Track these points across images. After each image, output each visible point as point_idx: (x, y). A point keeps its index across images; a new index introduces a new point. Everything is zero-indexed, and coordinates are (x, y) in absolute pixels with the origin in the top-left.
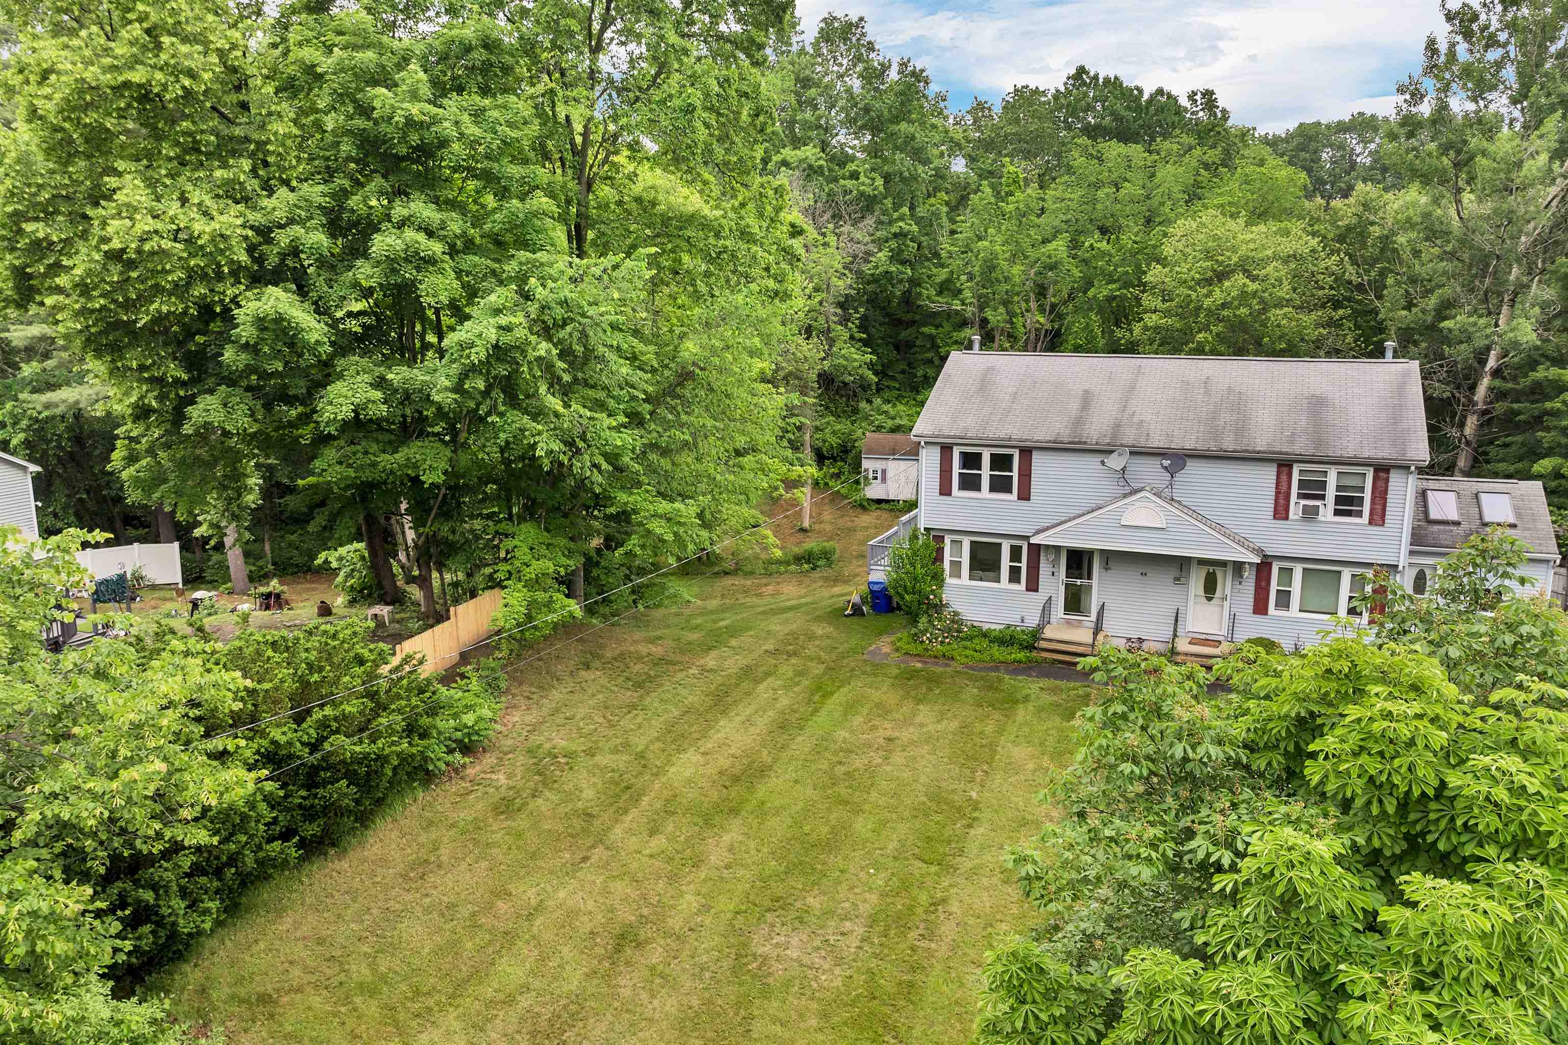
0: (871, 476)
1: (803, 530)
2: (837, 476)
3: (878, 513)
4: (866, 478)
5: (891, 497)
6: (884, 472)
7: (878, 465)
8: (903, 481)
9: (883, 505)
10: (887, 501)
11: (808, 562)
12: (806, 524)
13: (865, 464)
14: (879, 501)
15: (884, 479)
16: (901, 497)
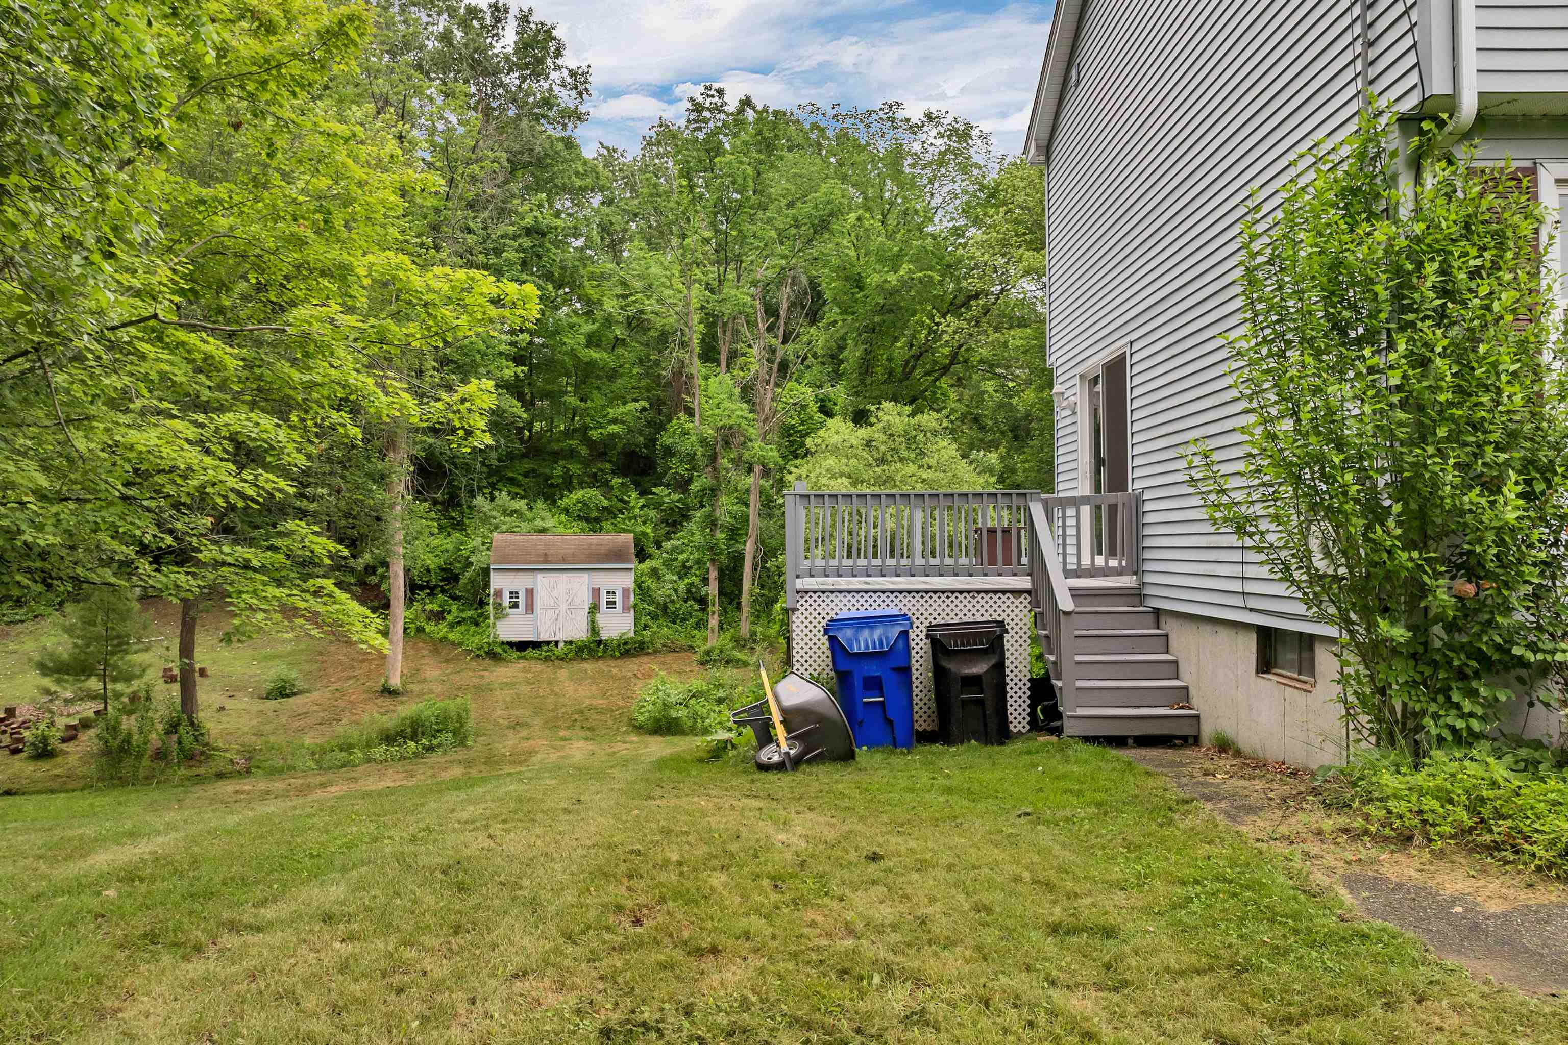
0: (506, 601)
1: (389, 692)
2: (439, 616)
3: (522, 664)
4: (498, 606)
5: (544, 637)
6: (530, 593)
7: (520, 583)
8: (564, 607)
9: (529, 652)
10: (536, 645)
11: (414, 737)
12: (396, 681)
13: (497, 581)
14: (522, 646)
15: (530, 608)
16: (561, 636)
